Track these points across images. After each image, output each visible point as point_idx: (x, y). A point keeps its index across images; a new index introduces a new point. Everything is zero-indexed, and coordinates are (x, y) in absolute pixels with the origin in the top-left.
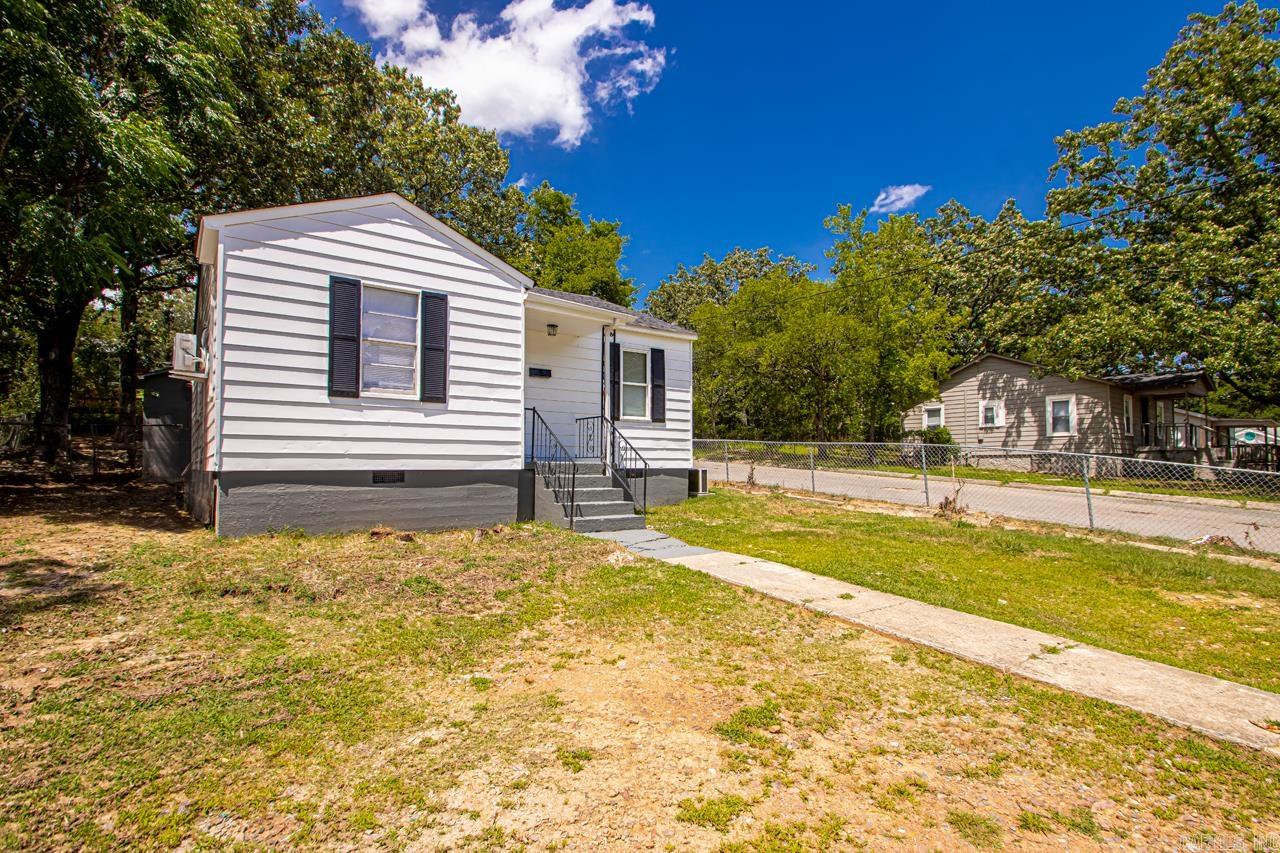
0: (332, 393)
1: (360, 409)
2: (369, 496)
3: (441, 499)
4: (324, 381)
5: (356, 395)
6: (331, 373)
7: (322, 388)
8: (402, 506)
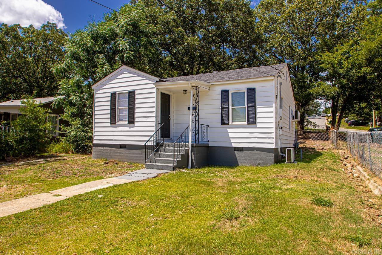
0: (111, 124)
1: (116, 127)
2: (119, 151)
3: (134, 153)
4: (109, 120)
5: (115, 124)
6: (111, 118)
7: (108, 122)
8: (126, 155)
